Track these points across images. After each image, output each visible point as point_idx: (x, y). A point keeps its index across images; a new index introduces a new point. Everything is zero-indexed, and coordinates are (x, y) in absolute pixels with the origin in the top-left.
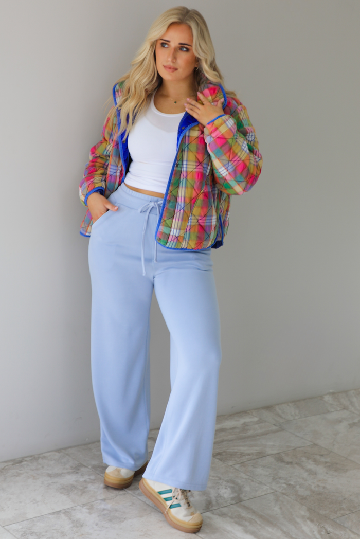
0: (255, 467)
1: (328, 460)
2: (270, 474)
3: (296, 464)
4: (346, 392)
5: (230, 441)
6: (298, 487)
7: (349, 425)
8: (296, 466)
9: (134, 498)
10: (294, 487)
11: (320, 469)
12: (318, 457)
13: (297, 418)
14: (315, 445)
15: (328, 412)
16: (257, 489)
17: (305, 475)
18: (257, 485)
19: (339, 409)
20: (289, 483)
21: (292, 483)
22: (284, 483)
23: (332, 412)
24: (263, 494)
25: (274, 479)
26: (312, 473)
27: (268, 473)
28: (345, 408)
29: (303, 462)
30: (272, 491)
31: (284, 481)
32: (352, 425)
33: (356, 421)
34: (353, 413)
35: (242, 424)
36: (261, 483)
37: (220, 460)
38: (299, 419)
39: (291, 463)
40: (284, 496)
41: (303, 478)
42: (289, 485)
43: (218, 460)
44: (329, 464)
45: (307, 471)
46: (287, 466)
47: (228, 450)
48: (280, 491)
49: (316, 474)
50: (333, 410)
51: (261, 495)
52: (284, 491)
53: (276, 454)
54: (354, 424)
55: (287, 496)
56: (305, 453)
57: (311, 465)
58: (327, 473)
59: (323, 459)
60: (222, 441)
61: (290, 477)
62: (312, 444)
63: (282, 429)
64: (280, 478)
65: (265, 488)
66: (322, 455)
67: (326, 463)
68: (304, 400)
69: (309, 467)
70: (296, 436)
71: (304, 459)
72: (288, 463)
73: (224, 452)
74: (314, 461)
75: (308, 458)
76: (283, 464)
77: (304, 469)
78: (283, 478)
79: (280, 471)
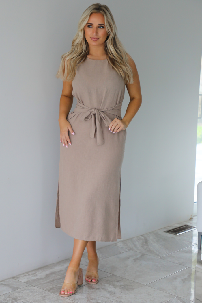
1: (122, 284)
2: (85, 298)
3: (102, 289)
4: (131, 239)
5: (58, 279)
7: (134, 259)
8: (102, 290)
11: (117, 290)
12: (115, 283)
14: (113, 275)
15: (121, 253)
17: (108, 295)
19: (127, 250)
20: (98, 301)
23: (123, 253)
25: (88, 300)
26: (112, 293)
27: (84, 297)
28: (131, 249)
29: (106, 287)
31: (95, 301)
32: (136, 260)
33: (138, 256)
34: (136, 252)
35: (66, 268)
37: (53, 292)
39: (98, 288)
41: (107, 298)
43: (51, 293)
44: (122, 286)
45: (109, 292)
46: (96, 291)
47: (57, 286)
49: (115, 294)
50: (123, 252)
54: (137, 259)
56: (107, 281)
57: (111, 288)
58: (122, 292)
59: (119, 284)
60: (54, 280)
61: (99, 298)
62: (111, 275)
64: (92, 299)
66: (118, 281)
67: (121, 285)
68: (104, 247)
69: (110, 290)
70: (101, 271)
71: (107, 285)
73: (55, 287)
74: (113, 286)
75: (109, 284)
76: (93, 290)
77: (107, 291)
78: (94, 299)
79: (92, 295)
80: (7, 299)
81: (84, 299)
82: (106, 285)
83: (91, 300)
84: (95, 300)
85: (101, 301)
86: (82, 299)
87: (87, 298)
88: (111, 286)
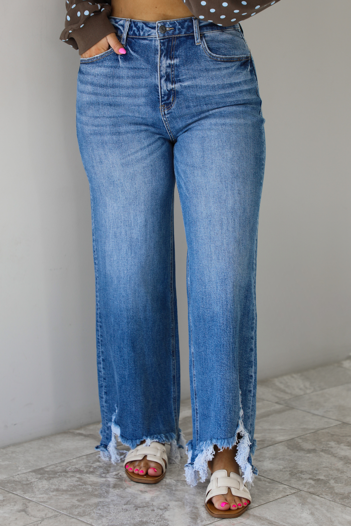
0: (260, 461)
3: (322, 451)
6: (332, 482)
8: (322, 453)
9: (73, 520)
10: (325, 482)
13: (308, 391)
14: (345, 424)
16: (268, 490)
17: (340, 465)
18: (268, 484)
20: (318, 477)
21: (322, 477)
22: (310, 479)
24: (280, 496)
25: (292, 474)
27: (281, 467)
29: (332, 447)
30: (293, 491)
31: (310, 476)
36: (273, 481)
38: (312, 392)
39: (314, 451)
40: (314, 496)
41: (338, 470)
42: (318, 480)
45: (341, 459)
46: (308, 455)
48: (305, 489)
51: (277, 497)
52: (311, 490)
53: (288, 440)
55: (318, 496)
56: (333, 435)
57: (345, 451)
61: (317, 470)
62: (340, 423)
63: (290, 408)
64: (302, 472)
65: (281, 487)
69: (343, 453)
70: (314, 414)
71: (332, 444)
72: (309, 451)
74: (348, 446)
75: (339, 442)
76: (301, 454)
77: (336, 457)
78: (306, 472)
79: (300, 463)
80: (93, 465)
81: (281, 471)
82: (330, 443)
83: (299, 474)
84: (310, 474)
85: (324, 476)
86: (276, 470)
87: (289, 469)
88: (342, 446)
